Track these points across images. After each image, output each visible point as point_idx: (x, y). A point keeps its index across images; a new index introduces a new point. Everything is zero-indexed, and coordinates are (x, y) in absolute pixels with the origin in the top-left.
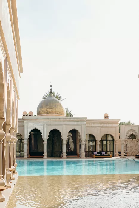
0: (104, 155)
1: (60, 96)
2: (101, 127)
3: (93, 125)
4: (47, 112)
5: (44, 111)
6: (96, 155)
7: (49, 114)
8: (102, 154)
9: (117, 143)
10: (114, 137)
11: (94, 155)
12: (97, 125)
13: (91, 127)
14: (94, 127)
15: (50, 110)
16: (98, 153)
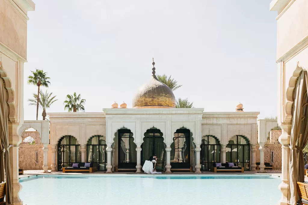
0: (231, 168)
1: (174, 81)
2: (228, 125)
3: (215, 121)
4: (145, 103)
5: (142, 101)
6: (218, 168)
7: (149, 106)
8: (230, 166)
9: (253, 150)
10: (250, 140)
11: (215, 169)
12: (222, 121)
13: (212, 124)
14: (217, 124)
15: (150, 99)
16: (223, 165)
